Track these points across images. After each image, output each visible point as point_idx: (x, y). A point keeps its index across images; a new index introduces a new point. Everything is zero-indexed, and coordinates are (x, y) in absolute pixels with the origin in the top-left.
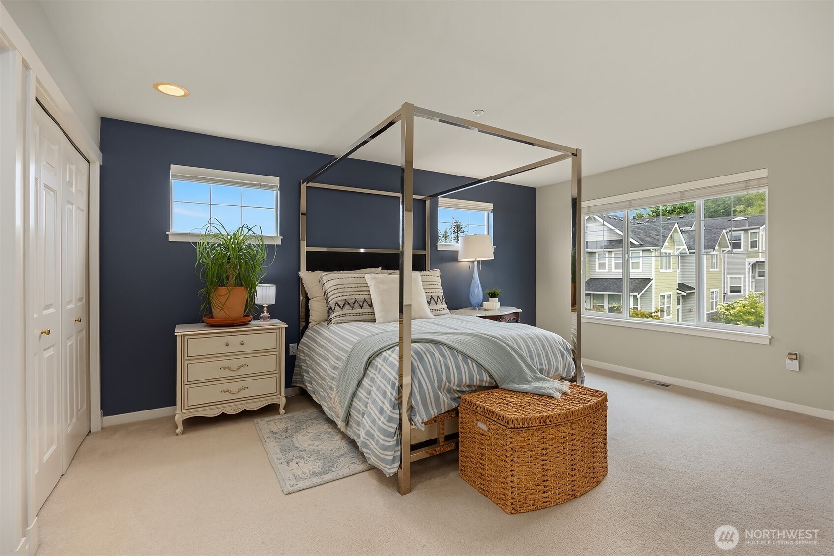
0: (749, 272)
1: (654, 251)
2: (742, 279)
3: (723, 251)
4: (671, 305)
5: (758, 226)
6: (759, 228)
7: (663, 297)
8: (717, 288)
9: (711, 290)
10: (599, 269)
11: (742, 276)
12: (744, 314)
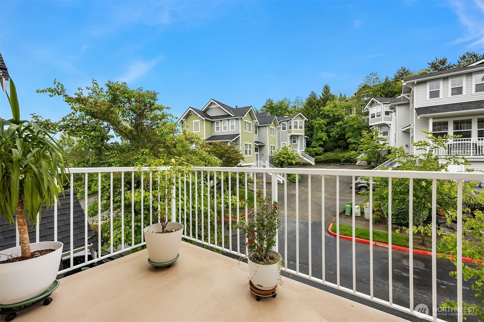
0: (289, 140)
1: (240, 119)
2: (287, 143)
3: (277, 128)
4: (251, 150)
5: (291, 119)
6: (291, 120)
7: (246, 145)
8: (275, 145)
9: (271, 145)
10: (217, 131)
11: (286, 142)
12: (282, 154)
